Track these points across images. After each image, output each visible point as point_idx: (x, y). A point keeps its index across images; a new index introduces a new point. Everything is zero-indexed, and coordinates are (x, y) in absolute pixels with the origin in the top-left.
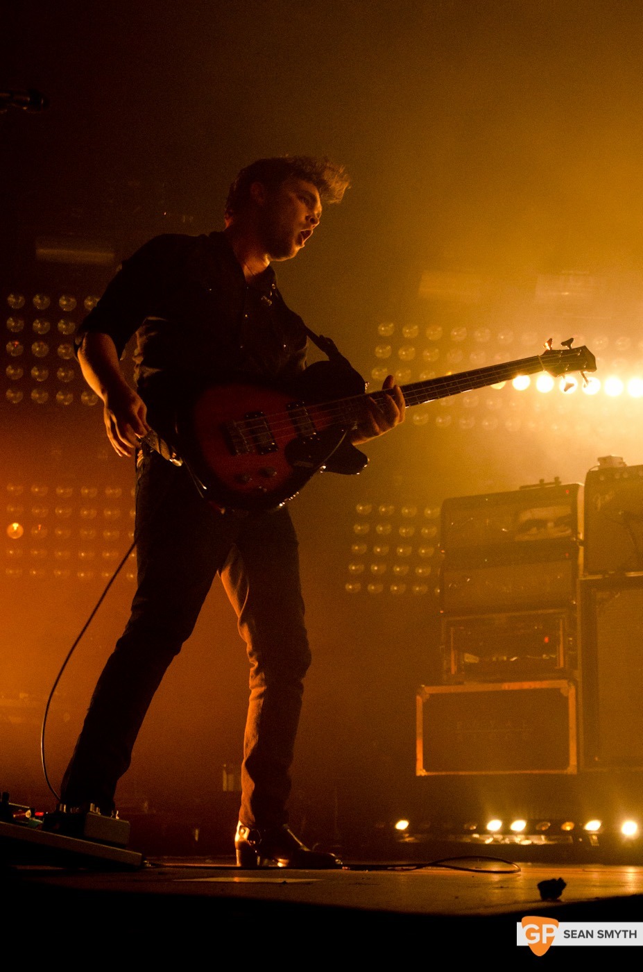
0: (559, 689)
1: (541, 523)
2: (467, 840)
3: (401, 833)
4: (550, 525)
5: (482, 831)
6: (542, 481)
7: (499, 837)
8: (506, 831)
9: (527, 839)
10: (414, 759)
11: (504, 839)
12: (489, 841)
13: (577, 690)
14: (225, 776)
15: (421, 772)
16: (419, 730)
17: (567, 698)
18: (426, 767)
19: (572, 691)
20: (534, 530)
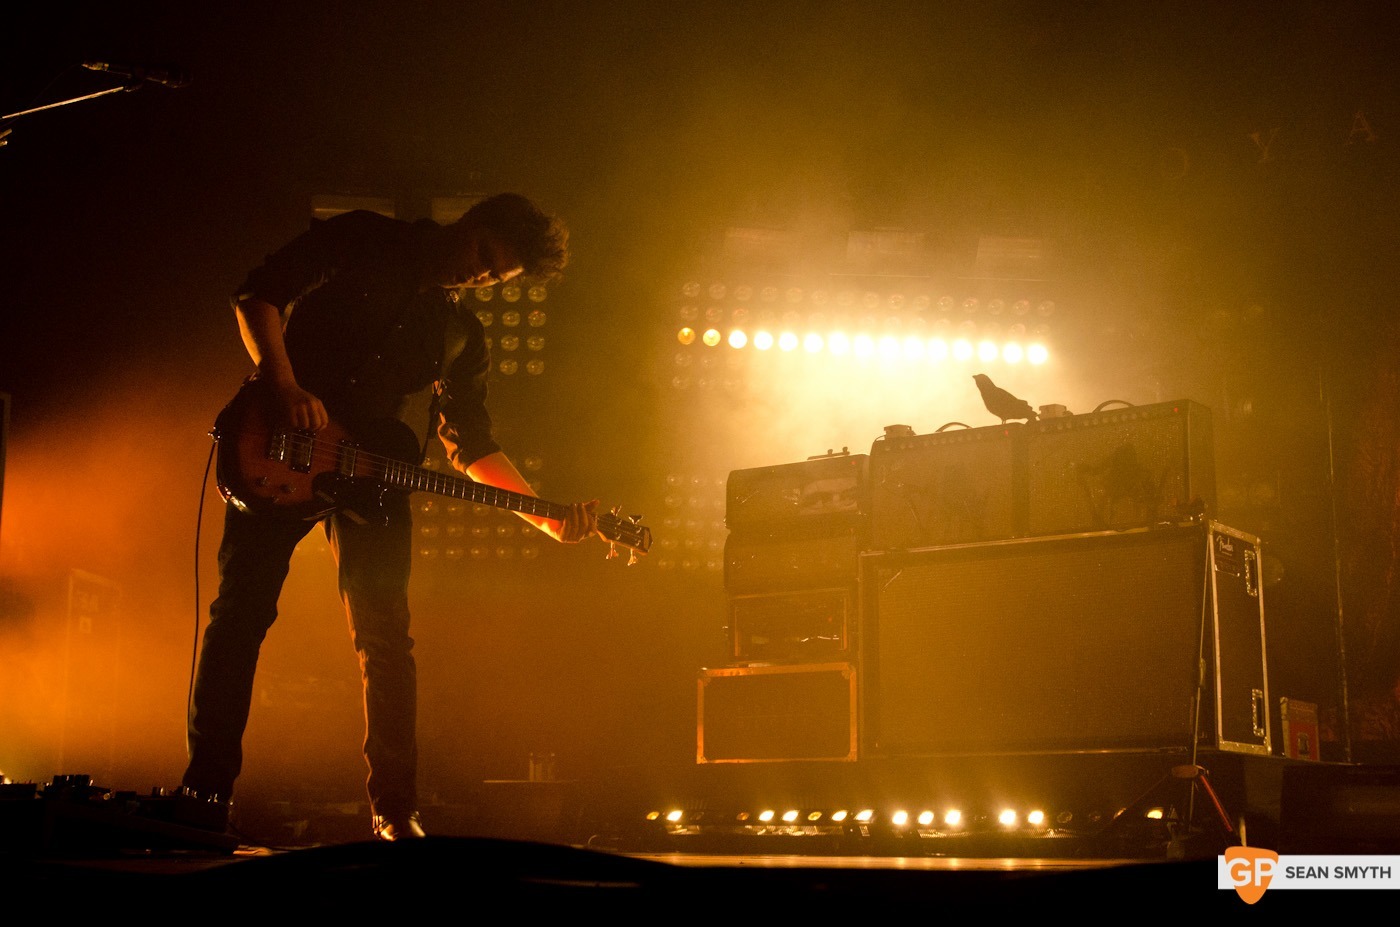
0: (840, 672)
1: (826, 497)
2: (738, 831)
3: (673, 824)
4: (836, 498)
5: (754, 821)
6: (830, 451)
7: (773, 828)
8: (778, 821)
9: (800, 830)
10: (695, 748)
11: (776, 830)
12: (761, 832)
13: (858, 674)
14: (532, 765)
15: (700, 759)
16: (700, 716)
17: (848, 682)
18: (706, 755)
19: (854, 673)
20: (820, 503)
